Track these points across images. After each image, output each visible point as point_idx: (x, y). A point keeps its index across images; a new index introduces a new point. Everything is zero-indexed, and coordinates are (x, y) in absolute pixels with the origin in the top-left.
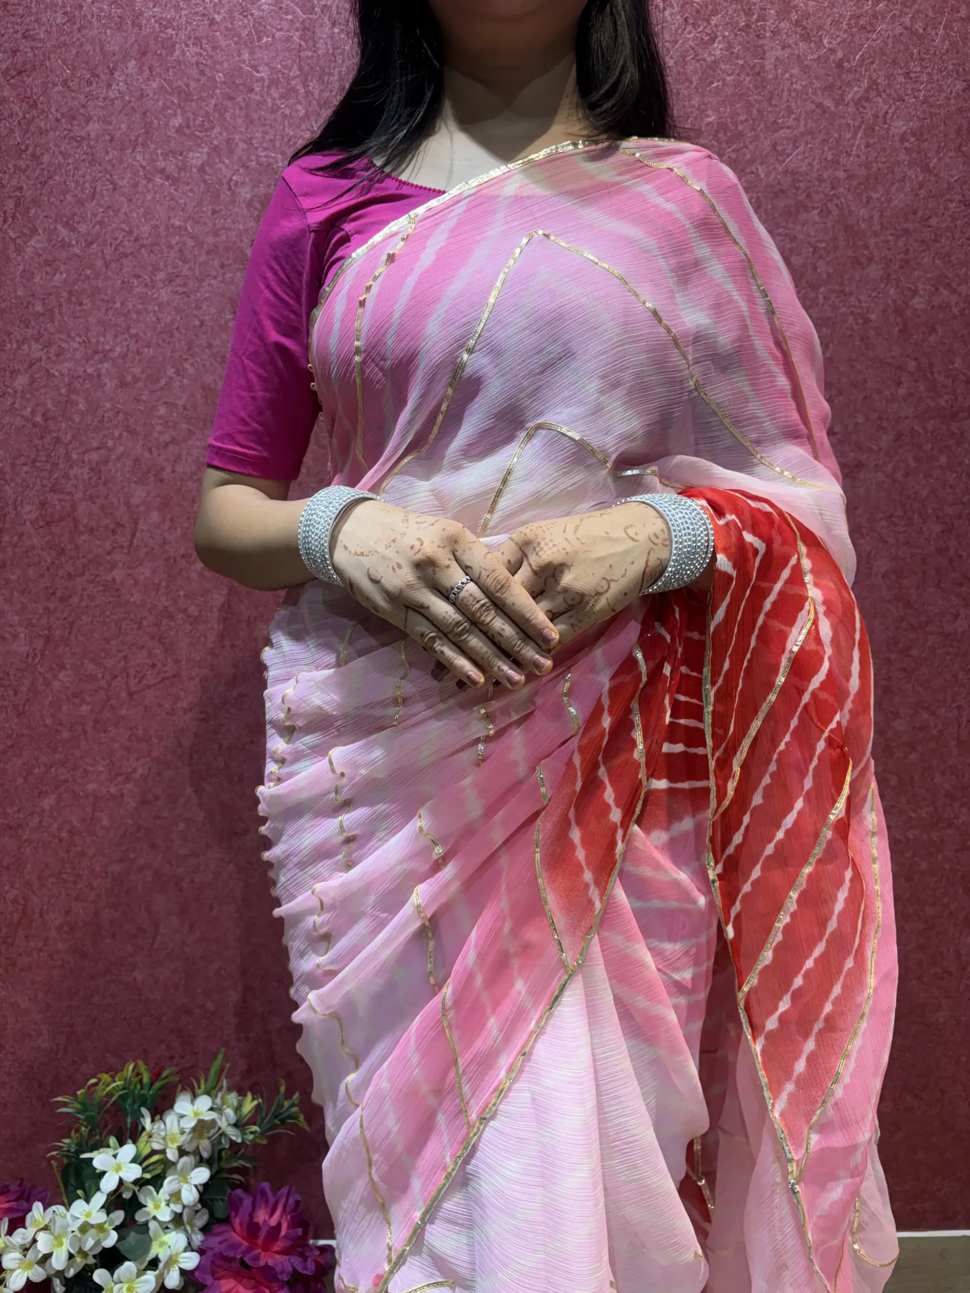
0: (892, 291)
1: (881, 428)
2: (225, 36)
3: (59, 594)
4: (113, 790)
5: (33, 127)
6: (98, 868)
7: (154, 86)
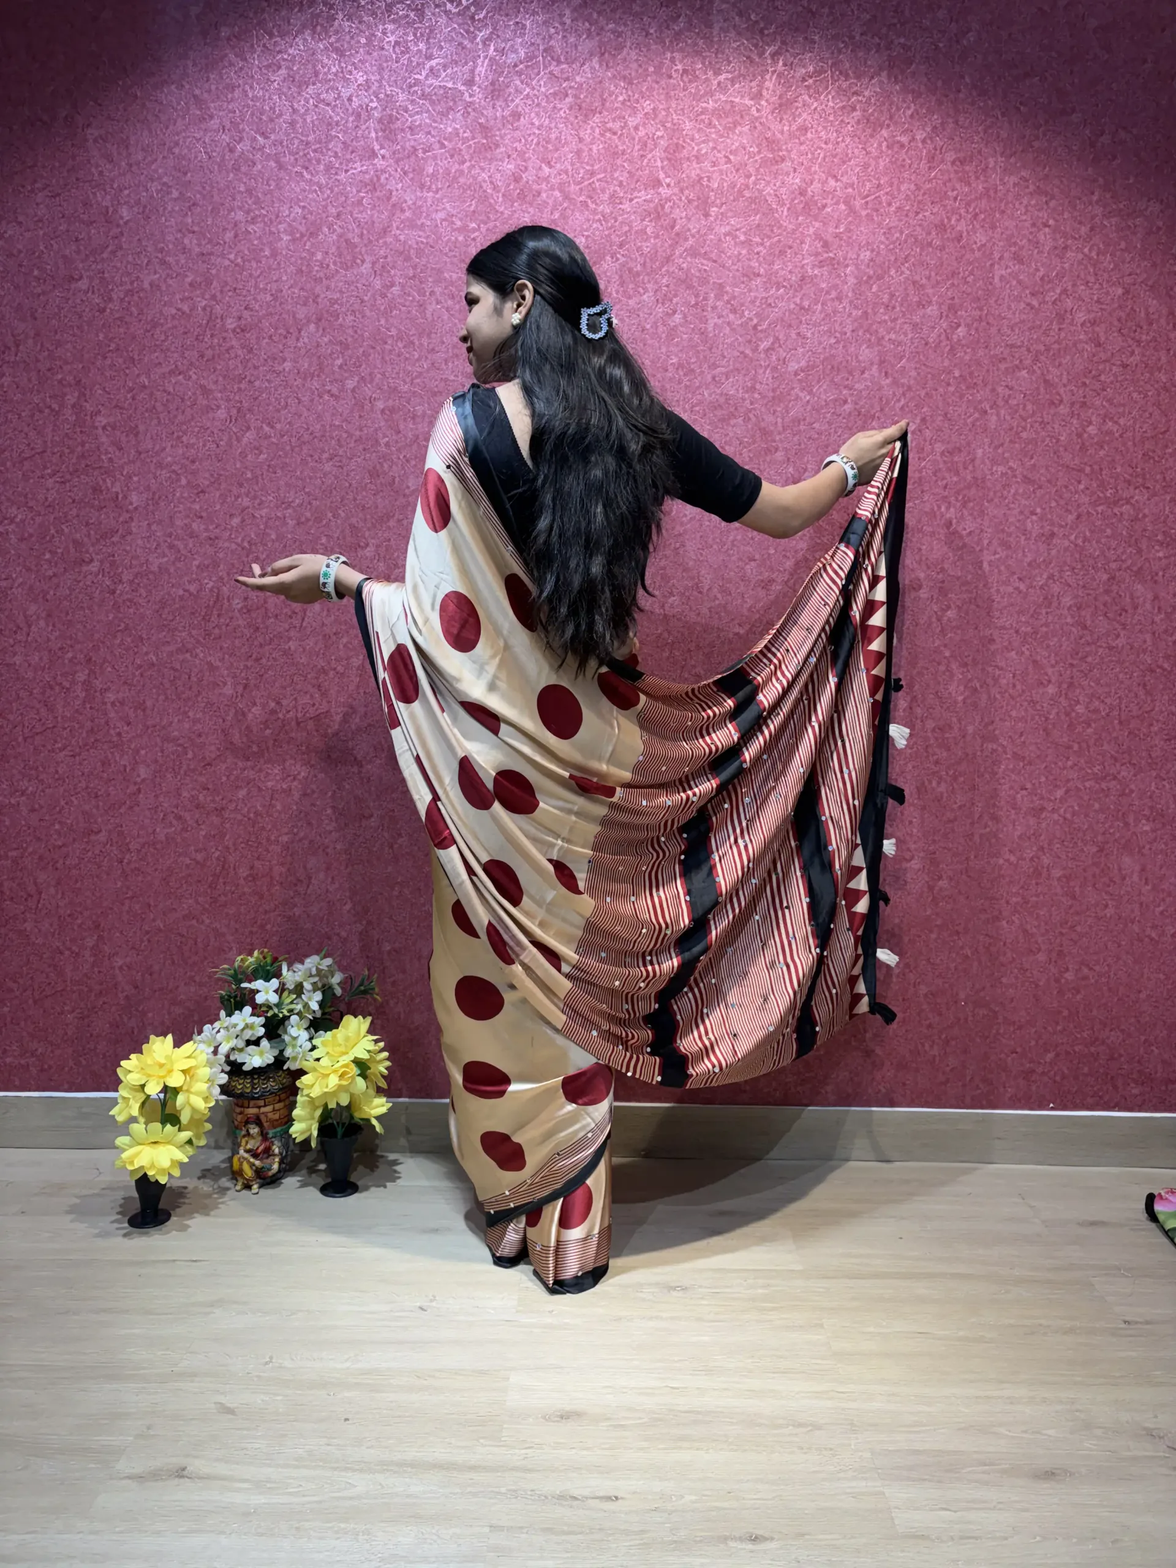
0: (791, 470)
1: (785, 556)
2: (371, 311)
3: (254, 656)
4: (285, 786)
5: (250, 365)
6: (273, 838)
7: (326, 340)
